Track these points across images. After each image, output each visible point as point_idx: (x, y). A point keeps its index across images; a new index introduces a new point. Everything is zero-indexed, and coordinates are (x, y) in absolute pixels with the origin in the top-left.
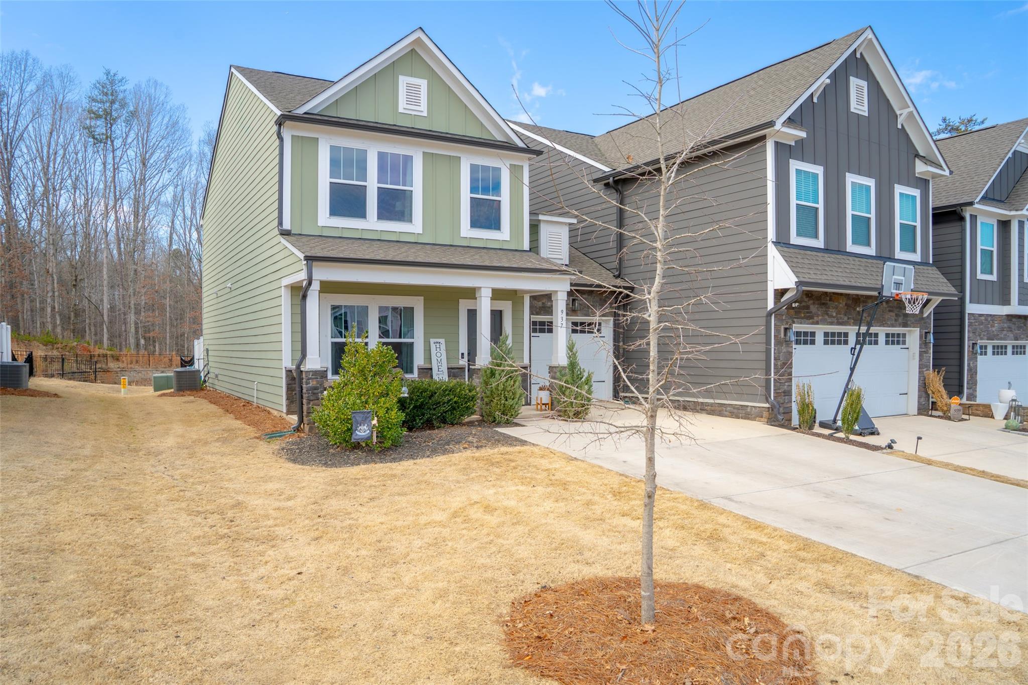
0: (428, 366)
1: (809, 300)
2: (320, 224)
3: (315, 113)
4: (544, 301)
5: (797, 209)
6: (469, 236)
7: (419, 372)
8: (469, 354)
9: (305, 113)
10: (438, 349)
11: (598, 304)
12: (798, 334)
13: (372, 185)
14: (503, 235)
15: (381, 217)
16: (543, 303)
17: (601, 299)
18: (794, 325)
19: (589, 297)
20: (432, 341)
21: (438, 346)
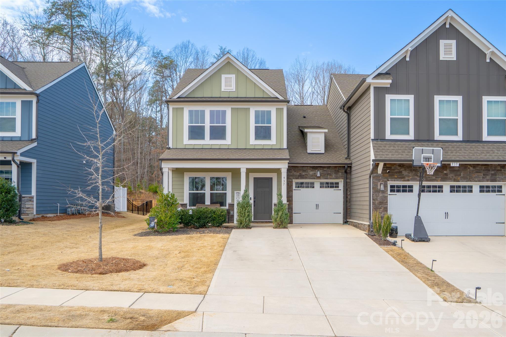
0: (232, 203)
1: (400, 169)
2: (184, 144)
3: (184, 97)
4: (300, 172)
5: (390, 120)
6: (254, 144)
7: (229, 206)
8: (254, 198)
9: (179, 98)
10: (238, 196)
11: (333, 173)
12: (392, 187)
13: (207, 125)
14: (272, 142)
15: (211, 138)
16: (300, 173)
17: (335, 171)
18: (388, 182)
19: (328, 169)
20: (235, 192)
21: (238, 194)
